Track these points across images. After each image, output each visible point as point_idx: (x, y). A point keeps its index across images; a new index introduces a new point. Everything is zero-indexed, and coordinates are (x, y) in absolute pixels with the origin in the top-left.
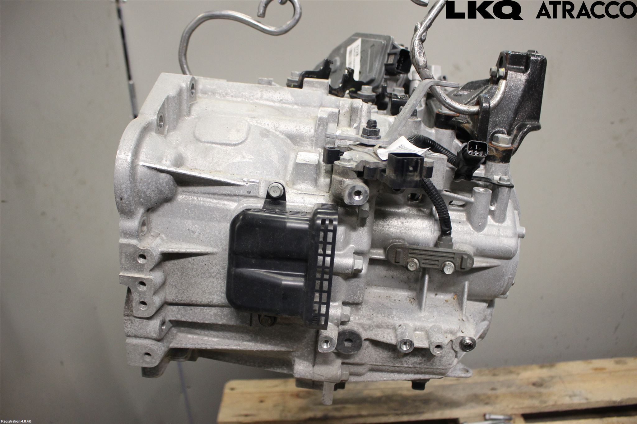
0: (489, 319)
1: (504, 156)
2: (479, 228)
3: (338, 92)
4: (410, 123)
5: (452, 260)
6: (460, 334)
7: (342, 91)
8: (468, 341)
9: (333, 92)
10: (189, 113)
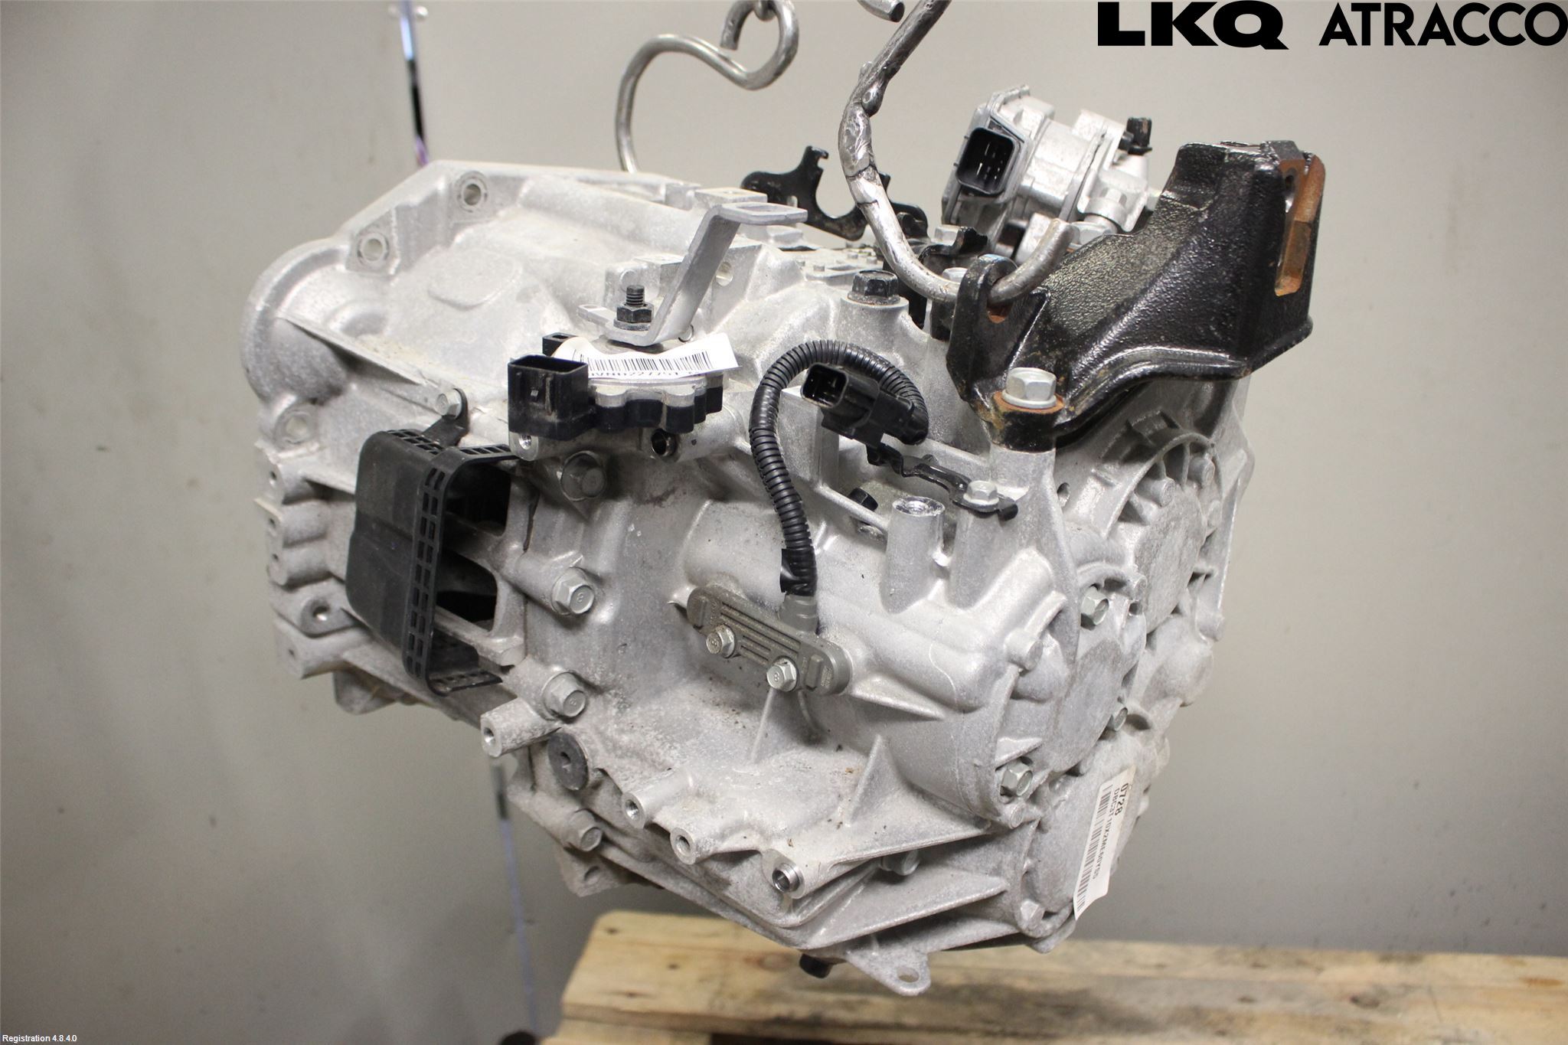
0: (1009, 876)
1: (1008, 428)
2: (894, 600)
3: (841, 226)
4: (854, 313)
5: (795, 657)
6: (780, 846)
7: (853, 224)
8: (789, 874)
9: (828, 224)
10: (448, 242)
